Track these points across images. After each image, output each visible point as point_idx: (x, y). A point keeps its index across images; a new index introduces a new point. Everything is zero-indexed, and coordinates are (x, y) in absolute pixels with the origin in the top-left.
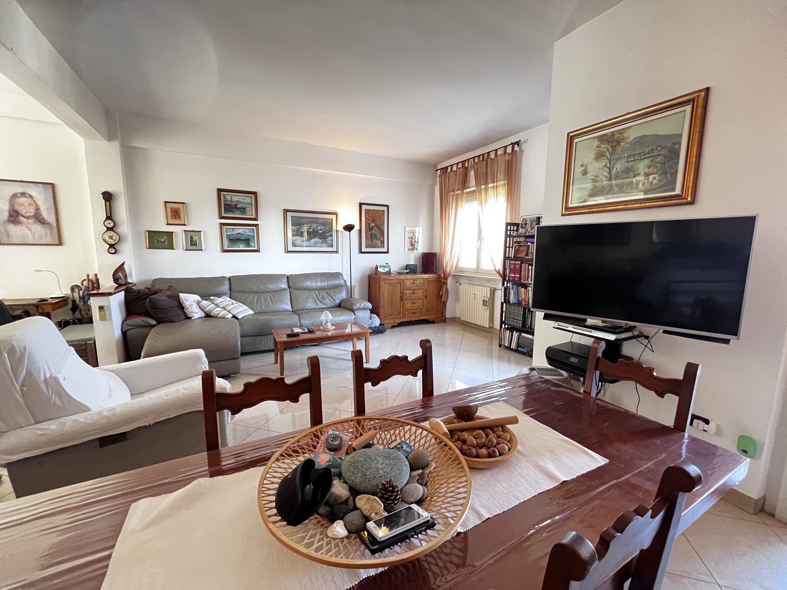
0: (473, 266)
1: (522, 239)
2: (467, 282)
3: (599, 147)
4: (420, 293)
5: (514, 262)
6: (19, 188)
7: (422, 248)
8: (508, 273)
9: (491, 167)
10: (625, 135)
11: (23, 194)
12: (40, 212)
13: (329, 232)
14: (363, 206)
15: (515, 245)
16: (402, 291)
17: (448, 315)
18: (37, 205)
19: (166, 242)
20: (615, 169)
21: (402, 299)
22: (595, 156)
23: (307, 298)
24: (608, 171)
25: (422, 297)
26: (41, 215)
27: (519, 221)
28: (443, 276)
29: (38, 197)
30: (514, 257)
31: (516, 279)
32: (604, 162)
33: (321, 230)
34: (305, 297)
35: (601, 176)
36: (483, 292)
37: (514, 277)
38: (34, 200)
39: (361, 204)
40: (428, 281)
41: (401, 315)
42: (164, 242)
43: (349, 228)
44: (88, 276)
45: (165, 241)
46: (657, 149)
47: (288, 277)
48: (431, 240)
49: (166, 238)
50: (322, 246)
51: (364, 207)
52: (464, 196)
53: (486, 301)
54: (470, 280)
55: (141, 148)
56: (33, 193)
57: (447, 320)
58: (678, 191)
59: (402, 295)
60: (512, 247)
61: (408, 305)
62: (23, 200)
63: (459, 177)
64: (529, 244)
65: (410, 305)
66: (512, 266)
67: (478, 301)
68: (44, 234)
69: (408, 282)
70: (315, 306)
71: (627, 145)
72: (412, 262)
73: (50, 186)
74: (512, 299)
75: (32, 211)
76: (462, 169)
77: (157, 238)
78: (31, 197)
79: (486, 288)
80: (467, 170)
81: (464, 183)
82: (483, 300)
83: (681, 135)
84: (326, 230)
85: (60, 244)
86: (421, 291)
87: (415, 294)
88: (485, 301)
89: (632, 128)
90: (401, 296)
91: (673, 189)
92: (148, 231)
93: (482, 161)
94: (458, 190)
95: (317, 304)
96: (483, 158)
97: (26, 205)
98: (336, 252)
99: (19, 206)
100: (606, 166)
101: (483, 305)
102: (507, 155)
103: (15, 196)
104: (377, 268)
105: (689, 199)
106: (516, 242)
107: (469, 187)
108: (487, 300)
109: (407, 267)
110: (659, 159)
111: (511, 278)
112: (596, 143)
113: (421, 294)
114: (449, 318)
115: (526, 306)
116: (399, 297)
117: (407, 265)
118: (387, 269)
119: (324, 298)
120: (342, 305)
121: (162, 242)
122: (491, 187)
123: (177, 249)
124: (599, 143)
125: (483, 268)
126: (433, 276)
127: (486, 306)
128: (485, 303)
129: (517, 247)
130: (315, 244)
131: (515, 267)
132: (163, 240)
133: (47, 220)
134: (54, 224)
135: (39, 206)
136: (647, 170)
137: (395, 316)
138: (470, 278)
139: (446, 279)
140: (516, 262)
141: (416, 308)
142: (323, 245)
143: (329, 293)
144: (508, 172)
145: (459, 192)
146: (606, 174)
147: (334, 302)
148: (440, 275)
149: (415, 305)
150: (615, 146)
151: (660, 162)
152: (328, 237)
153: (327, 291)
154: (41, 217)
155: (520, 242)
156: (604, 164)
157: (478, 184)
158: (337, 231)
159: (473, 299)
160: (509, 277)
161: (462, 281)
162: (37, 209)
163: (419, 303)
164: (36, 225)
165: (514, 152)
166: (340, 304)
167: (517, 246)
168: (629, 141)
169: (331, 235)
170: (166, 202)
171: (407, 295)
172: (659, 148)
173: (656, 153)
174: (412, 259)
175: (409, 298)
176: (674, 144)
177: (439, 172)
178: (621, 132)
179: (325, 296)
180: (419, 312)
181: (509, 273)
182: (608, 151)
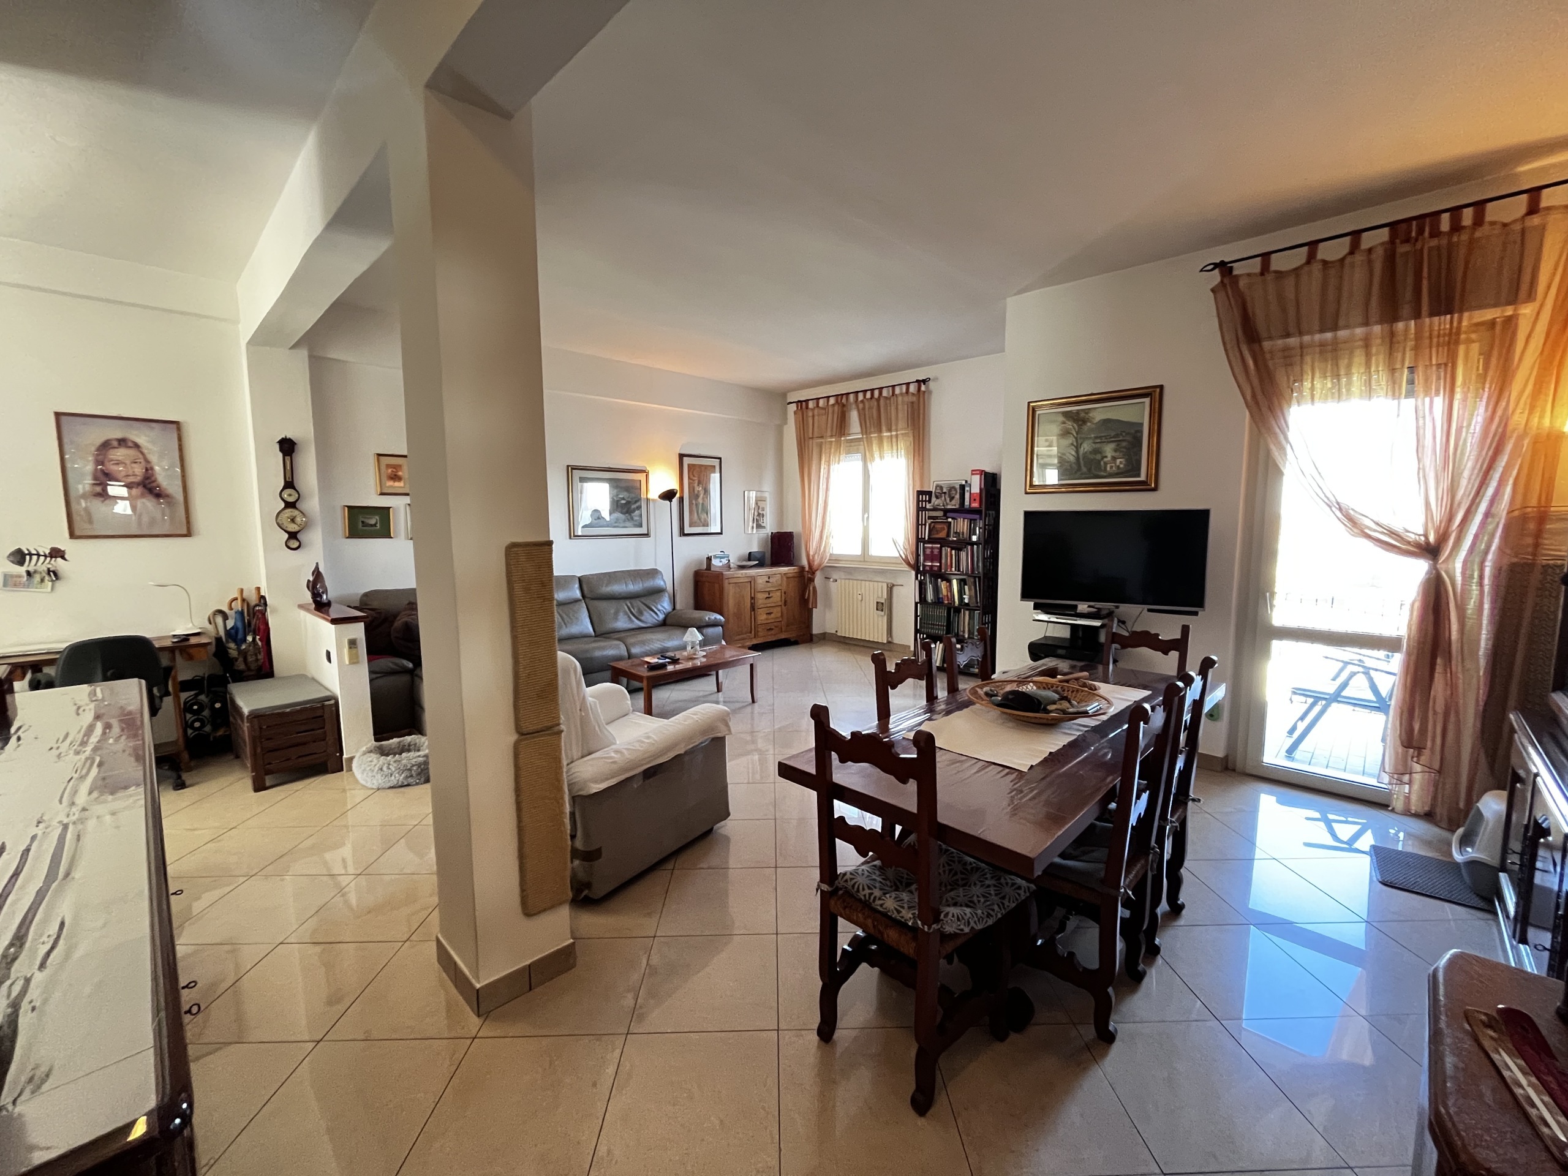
0: (856, 550)
1: (940, 514)
2: (843, 577)
3: (1064, 423)
4: (777, 597)
5: (930, 545)
6: (115, 432)
7: (770, 526)
8: (922, 561)
9: (886, 409)
10: (1091, 415)
11: (122, 442)
12: (153, 475)
13: (636, 502)
14: (685, 459)
15: (930, 521)
16: (753, 595)
17: (816, 630)
18: (147, 461)
19: (378, 525)
20: (1082, 448)
21: (753, 608)
22: (1061, 432)
23: (616, 613)
24: (1075, 449)
25: (780, 604)
26: (154, 481)
27: (932, 489)
28: (807, 569)
29: (150, 446)
30: (929, 538)
31: (936, 569)
32: (1071, 440)
33: (623, 499)
34: (612, 611)
35: (1068, 454)
36: (877, 591)
37: (932, 566)
38: (142, 453)
39: (682, 456)
40: (787, 578)
41: (753, 632)
42: (375, 525)
43: (668, 495)
44: (242, 591)
45: (377, 523)
46: (1121, 434)
47: (580, 579)
48: (781, 512)
49: (377, 518)
50: (626, 525)
51: (686, 461)
52: (842, 448)
53: (882, 603)
54: (850, 573)
55: (339, 360)
56: (141, 440)
57: (814, 638)
58: (1143, 478)
59: (753, 601)
60: (925, 525)
61: (762, 617)
62: (120, 453)
63: (833, 418)
64: (950, 520)
65: (765, 616)
66: (928, 551)
67: (867, 604)
68: (158, 515)
69: (761, 581)
70: (631, 626)
71: (1094, 426)
72: (755, 548)
73: (175, 426)
74: (930, 597)
75: (139, 470)
76: (836, 407)
77: (363, 520)
78: (137, 446)
79: (880, 584)
80: (845, 409)
81: (842, 427)
82: (877, 603)
83: (1142, 424)
84: (632, 499)
85: (189, 534)
86: (778, 594)
87: (771, 599)
88: (880, 605)
89: (1098, 410)
90: (751, 603)
91: (1139, 475)
92: (349, 507)
93: (871, 398)
94: (832, 436)
95: (632, 621)
96: (872, 395)
97: (128, 462)
98: (647, 535)
99: (113, 464)
100: (1072, 444)
101: (877, 609)
102: (910, 394)
103: (106, 446)
104: (711, 560)
105: (1153, 486)
106: (930, 518)
107: (849, 435)
108: (883, 601)
109: (750, 557)
110: (1124, 444)
111: (928, 568)
112: (1061, 418)
113: (779, 599)
114: (818, 634)
115: (950, 606)
116: (749, 605)
117: (750, 553)
118: (725, 561)
119: (641, 613)
120: (668, 622)
121: (372, 525)
122: (888, 437)
123: (396, 537)
124: (1064, 419)
125: (873, 555)
126: (794, 569)
127: (882, 610)
128: (879, 606)
129: (933, 524)
130: (616, 523)
131: (932, 552)
132: (373, 522)
133: (165, 489)
134: (180, 497)
135: (153, 464)
136: (1114, 454)
137: (745, 636)
138: (850, 572)
139: (813, 573)
140: (934, 546)
141: (773, 621)
142: (628, 524)
143: (644, 602)
144: (913, 419)
145: (834, 439)
146: (1074, 453)
147: (656, 617)
148: (803, 568)
149: (772, 615)
150: (1081, 425)
151: (1124, 447)
152: (634, 511)
153: (643, 600)
154: (154, 484)
155: (937, 518)
156: (1071, 442)
157: (865, 430)
158: (648, 500)
159: (859, 603)
160: (924, 566)
161: (835, 576)
162: (149, 470)
163: (777, 613)
164: (144, 500)
165: (921, 393)
166: (665, 620)
167: (932, 522)
168: (1095, 422)
169: (639, 508)
170: (379, 455)
171: (760, 602)
172: (1124, 434)
173: (1121, 438)
174: (754, 542)
175: (763, 606)
176: (1137, 432)
177: (793, 407)
178: (1087, 411)
179: (641, 608)
180: (776, 627)
181: (924, 561)
182: (1074, 429)
